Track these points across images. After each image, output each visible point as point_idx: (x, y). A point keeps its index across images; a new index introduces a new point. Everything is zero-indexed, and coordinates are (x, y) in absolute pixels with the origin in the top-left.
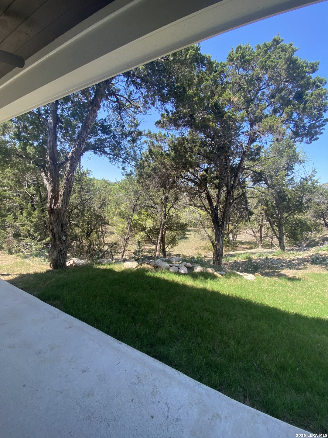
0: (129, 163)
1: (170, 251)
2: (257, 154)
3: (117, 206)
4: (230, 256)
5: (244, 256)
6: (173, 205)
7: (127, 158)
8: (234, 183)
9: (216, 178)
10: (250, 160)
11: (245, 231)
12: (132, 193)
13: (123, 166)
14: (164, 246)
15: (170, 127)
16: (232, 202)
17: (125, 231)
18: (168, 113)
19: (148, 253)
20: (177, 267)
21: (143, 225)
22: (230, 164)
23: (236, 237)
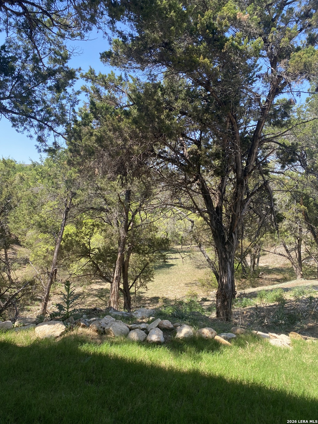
0: (51, 128)
1: (140, 293)
2: (285, 115)
3: (32, 209)
4: (247, 297)
5: (271, 295)
6: (140, 205)
7: (47, 120)
8: (247, 164)
9: (216, 156)
10: (274, 125)
11: (272, 250)
12: (62, 185)
13: (40, 134)
14: (126, 284)
15: (130, 64)
16: (247, 200)
17: (50, 258)
18: (125, 38)
19: (97, 298)
20: (143, 329)
21: (86, 245)
22: (240, 131)
23: (258, 261)
